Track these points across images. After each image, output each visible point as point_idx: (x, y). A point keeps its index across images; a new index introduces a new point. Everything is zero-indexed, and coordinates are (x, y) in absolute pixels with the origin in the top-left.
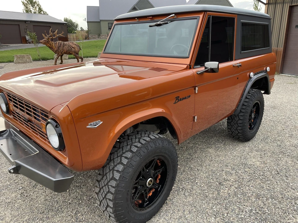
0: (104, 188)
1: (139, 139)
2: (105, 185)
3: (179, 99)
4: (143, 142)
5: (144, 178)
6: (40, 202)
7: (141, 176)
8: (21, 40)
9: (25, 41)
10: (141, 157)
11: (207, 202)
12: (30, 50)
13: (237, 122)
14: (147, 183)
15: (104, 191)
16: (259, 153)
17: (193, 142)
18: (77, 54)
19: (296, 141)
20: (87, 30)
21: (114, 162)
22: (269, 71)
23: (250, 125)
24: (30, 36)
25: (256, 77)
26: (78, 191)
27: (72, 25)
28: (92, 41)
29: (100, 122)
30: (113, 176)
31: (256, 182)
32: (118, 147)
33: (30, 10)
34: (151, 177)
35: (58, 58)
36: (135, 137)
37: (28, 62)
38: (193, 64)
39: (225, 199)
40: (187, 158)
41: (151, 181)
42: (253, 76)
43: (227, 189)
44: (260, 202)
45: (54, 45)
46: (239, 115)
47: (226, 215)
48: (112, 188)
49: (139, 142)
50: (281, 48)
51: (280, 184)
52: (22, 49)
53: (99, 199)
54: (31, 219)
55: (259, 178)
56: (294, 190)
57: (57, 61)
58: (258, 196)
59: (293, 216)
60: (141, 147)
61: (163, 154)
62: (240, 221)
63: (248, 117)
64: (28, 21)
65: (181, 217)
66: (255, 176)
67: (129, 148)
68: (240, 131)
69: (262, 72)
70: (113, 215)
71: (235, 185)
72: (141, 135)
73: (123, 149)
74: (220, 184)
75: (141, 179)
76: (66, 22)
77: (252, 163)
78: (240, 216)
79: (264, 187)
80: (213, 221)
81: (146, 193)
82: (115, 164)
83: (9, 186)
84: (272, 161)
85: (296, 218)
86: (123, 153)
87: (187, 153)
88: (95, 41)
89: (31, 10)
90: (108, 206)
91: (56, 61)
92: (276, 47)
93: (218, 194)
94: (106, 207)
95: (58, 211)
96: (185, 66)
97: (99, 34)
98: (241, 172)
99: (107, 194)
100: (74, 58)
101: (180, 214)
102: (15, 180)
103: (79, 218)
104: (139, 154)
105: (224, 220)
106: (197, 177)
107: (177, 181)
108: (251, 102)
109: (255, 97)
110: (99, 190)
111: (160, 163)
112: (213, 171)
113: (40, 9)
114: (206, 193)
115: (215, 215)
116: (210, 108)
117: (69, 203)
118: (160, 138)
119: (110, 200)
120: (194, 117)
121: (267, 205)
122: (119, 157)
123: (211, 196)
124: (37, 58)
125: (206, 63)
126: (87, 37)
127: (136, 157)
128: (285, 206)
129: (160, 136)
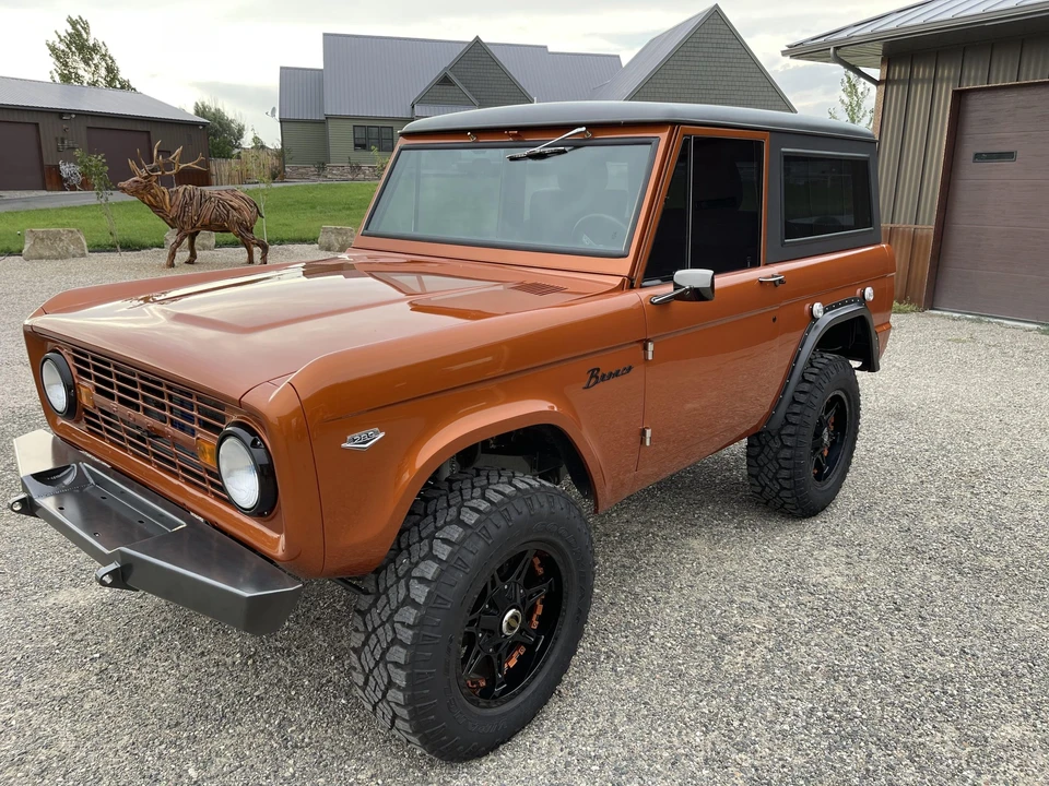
0: (380, 631)
1: (484, 489)
2: (383, 624)
3: (600, 375)
4: (496, 498)
5: (496, 608)
6: (162, 695)
7: (487, 602)
8: (44, 179)
9: (59, 183)
10: (490, 542)
11: (681, 691)
12: (74, 213)
13: (777, 453)
14: (504, 624)
15: (379, 641)
16: (843, 552)
17: (642, 519)
18: (247, 230)
19: (959, 517)
20: (280, 147)
21: (410, 554)
22: (872, 298)
23: (818, 466)
24: (85, 166)
25: (830, 316)
26: (281, 662)
27: (225, 130)
28: (295, 186)
29: (377, 433)
30: (408, 596)
31: (830, 633)
32: (422, 512)
33: (76, 74)
34: (518, 608)
35: (179, 244)
36: (470, 486)
37: (74, 256)
38: (638, 275)
39: (735, 681)
40: (624, 566)
41: (514, 617)
42: (820, 315)
43: (742, 653)
44: (839, 689)
45: (167, 197)
46: (783, 432)
47: (736, 724)
48: (405, 630)
49: (483, 497)
50: (928, 227)
51: (900, 639)
52: (48, 210)
53: (362, 666)
54: (141, 743)
55: (840, 621)
56: (942, 655)
57: (177, 254)
58: (834, 672)
59: (934, 727)
60: (490, 512)
61: (552, 538)
62: (778, 739)
63: (809, 440)
64: (69, 112)
65: (603, 732)
66: (827, 615)
67: (455, 514)
68: (786, 484)
69: (850, 303)
70: (406, 712)
71: (767, 643)
72: (488, 479)
73: (435, 519)
74: (721, 639)
75: (485, 612)
76: (204, 117)
77: (820, 580)
78: (778, 727)
79: (851, 648)
80: (698, 740)
81: (500, 658)
82: (414, 560)
83: (57, 651)
84: (880, 574)
85: (943, 733)
86: (438, 529)
87: (622, 551)
88: (307, 188)
89: (81, 72)
90: (390, 684)
91: (173, 255)
92: (910, 223)
93: (717, 667)
94: (383, 688)
95: (224, 721)
96: (617, 281)
97: (319, 163)
98: (787, 607)
99: (388, 648)
100: (235, 244)
101: (601, 722)
102: (73, 634)
103: (292, 738)
104: (484, 532)
105: (732, 738)
106: (654, 620)
107: (592, 633)
108: (818, 393)
109: (828, 377)
110: (363, 639)
111: (540, 565)
112: (702, 603)
113: (111, 70)
114: (679, 664)
115: (705, 726)
116: (695, 409)
117: (258, 697)
118: (543, 490)
119: (397, 665)
120: (643, 433)
121: (859, 696)
122: (426, 541)
123: (693, 672)
124: (103, 242)
125: (678, 273)
126: (279, 172)
127: (475, 538)
128: (912, 700)
129: (544, 482)
